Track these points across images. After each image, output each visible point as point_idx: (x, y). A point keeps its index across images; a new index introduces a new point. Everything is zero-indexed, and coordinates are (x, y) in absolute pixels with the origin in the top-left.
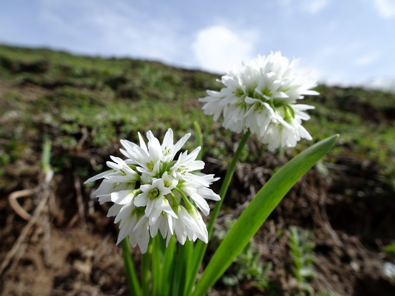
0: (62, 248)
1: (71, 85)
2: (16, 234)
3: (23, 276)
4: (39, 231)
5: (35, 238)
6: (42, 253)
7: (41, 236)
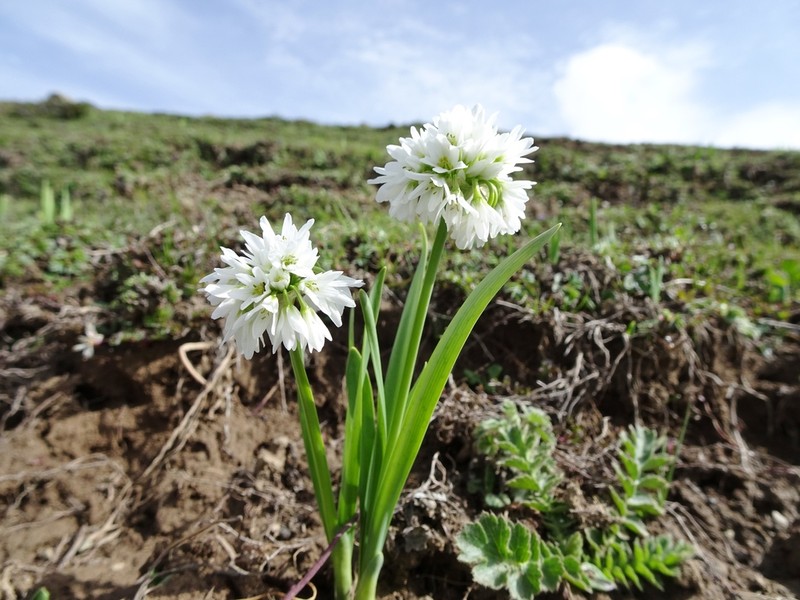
0: (250, 434)
1: (304, 182)
2: (186, 405)
3: (190, 463)
4: (219, 404)
5: (211, 415)
6: (220, 437)
7: (219, 412)
